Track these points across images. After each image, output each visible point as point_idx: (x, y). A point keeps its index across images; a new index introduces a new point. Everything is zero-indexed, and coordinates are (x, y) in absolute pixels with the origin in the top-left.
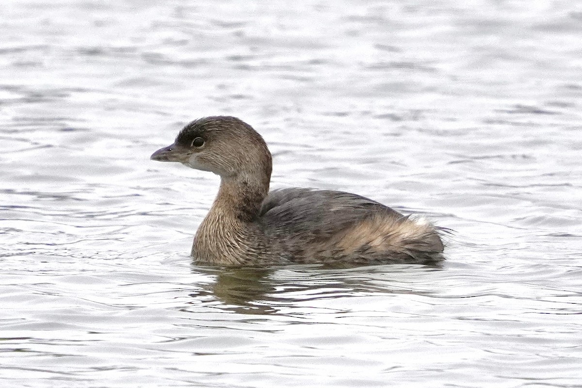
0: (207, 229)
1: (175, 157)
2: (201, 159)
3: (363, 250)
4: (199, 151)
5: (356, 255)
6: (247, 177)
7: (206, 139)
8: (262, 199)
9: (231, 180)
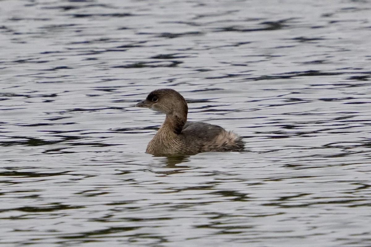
0: (162, 136)
1: (145, 105)
2: (156, 106)
3: (224, 144)
4: (155, 103)
5: (222, 147)
6: (177, 114)
7: (158, 98)
8: (184, 124)
9: (170, 116)
